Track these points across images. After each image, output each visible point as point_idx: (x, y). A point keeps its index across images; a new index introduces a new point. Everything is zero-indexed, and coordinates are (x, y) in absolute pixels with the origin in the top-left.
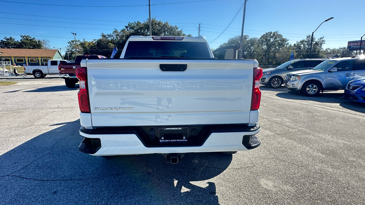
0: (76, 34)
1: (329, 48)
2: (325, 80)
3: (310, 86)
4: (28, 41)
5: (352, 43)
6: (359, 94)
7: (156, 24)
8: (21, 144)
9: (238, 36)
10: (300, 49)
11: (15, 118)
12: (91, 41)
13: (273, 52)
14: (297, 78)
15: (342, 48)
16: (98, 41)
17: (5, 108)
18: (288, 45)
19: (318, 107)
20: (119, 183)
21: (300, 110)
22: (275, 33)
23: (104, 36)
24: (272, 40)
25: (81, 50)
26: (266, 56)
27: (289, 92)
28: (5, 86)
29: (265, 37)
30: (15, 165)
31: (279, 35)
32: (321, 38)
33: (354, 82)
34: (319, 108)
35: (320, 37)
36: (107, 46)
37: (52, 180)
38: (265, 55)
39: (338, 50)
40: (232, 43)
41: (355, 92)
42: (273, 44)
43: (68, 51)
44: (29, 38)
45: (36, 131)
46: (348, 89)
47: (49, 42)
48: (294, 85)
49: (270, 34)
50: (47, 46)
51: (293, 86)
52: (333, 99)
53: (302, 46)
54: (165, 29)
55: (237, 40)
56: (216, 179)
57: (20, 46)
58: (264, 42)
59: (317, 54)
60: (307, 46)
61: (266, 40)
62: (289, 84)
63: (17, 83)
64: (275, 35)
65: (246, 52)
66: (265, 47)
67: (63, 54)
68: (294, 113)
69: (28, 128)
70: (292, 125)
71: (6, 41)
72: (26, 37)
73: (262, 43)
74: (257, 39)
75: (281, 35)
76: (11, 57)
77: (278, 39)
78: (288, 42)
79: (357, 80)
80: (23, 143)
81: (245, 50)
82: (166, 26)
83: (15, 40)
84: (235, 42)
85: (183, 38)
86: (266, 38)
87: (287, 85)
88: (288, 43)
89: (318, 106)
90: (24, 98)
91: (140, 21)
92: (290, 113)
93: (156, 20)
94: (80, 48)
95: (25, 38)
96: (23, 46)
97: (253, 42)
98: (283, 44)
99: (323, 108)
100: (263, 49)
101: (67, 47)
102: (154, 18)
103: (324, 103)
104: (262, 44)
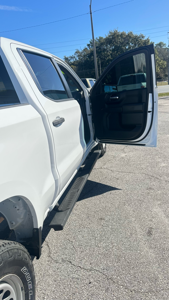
54: (128, 40)
93: (118, 32)
102: (116, 30)
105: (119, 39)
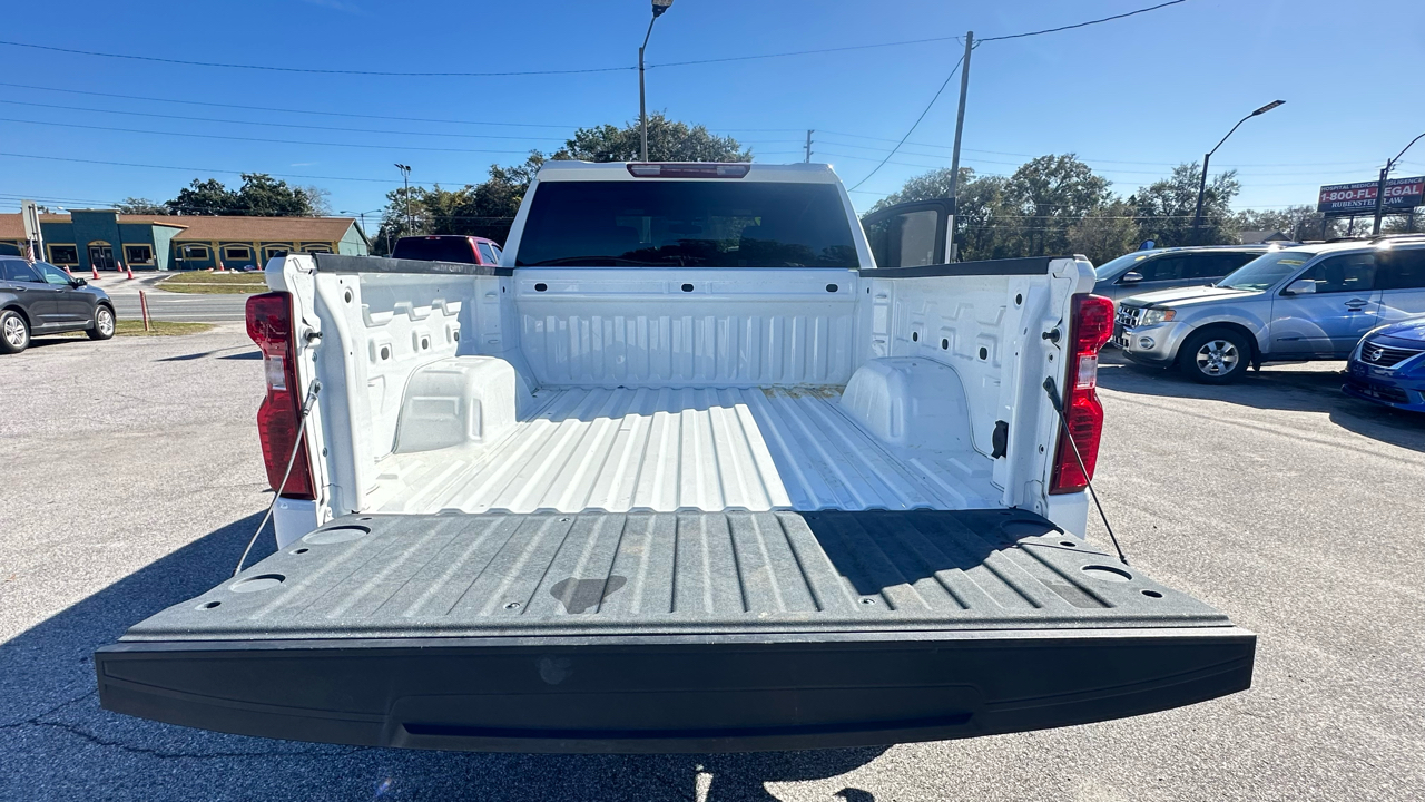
0: (408, 168)
1: (1252, 209)
2: (1266, 324)
3: (1212, 345)
4: (263, 193)
5: (1336, 191)
6: (1411, 379)
7: (665, 132)
8: (137, 568)
9: (938, 170)
10: (1150, 212)
11: (159, 459)
12: (458, 192)
13: (1057, 223)
14: (1162, 318)
15: (1297, 208)
16: (479, 190)
17: (140, 419)
18: (1108, 201)
19: (1248, 426)
20: (462, 783)
21: (1183, 437)
22: (1066, 160)
23: (498, 174)
24: (1054, 184)
25: (427, 218)
26: (1031, 239)
27: (1129, 367)
28: (171, 338)
29: (1031, 172)
30: (81, 669)
31: (1077, 167)
32: (1224, 177)
33: (1386, 332)
34: (1255, 432)
35: (1223, 173)
36: (507, 205)
37: (195, 756)
38: (1029, 234)
39: (1285, 218)
40: (917, 194)
41: (1391, 373)
42: (1058, 198)
43: (387, 225)
44: (268, 183)
45: (212, 512)
46: (1363, 359)
47: (329, 194)
48: (1150, 343)
49: (1049, 164)
50: (322, 207)
51: (1144, 346)
52: (1298, 394)
53: (1159, 201)
54: (694, 148)
55: (933, 182)
56: (879, 772)
57: (237, 207)
58: (1027, 189)
59: (1212, 230)
60: (1177, 201)
61: (1033, 182)
62: (1129, 338)
63: (215, 326)
64: (1064, 167)
65: (965, 225)
66: (1028, 207)
67: (372, 231)
68: (1164, 453)
69: (187, 500)
70: (1166, 504)
71: (197, 191)
72: (257, 178)
73: (1019, 193)
74: (1003, 182)
75: (1086, 167)
76: (209, 243)
77: (1075, 179)
78: (1109, 189)
79: (1397, 325)
80: (146, 564)
81: (962, 218)
82: (700, 141)
83: (224, 190)
84: (928, 190)
85: (748, 168)
86: (1031, 178)
87: (1122, 340)
88: (1108, 194)
89: (1248, 422)
90: (214, 381)
91: (613, 126)
92: (1149, 449)
93: (666, 121)
94: (425, 214)
95: (255, 181)
96: (249, 208)
97: (987, 191)
98: (1094, 196)
99: (1270, 431)
100: (1022, 213)
101: (383, 209)
102: (661, 114)
103: (1268, 411)
104: (1021, 198)
105: (669, 142)
